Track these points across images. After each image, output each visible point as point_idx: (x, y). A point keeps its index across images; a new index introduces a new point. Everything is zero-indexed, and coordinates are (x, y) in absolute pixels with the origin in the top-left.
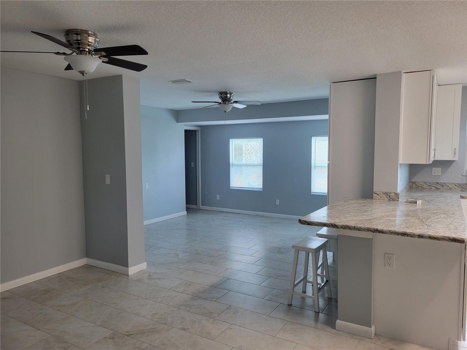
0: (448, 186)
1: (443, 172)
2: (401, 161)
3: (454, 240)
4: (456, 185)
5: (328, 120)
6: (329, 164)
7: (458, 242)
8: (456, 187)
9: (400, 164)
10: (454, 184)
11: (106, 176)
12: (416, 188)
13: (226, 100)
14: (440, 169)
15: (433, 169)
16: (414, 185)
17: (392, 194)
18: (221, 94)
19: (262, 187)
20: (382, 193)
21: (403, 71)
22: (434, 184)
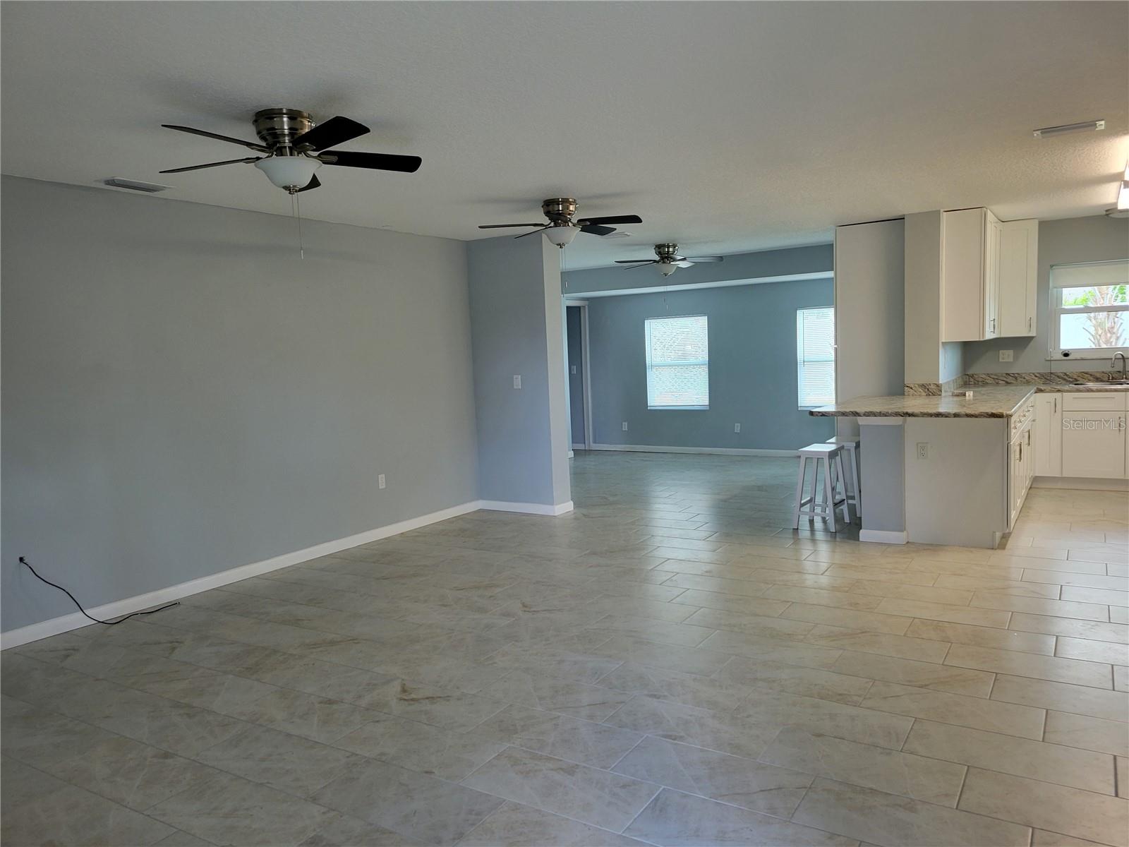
0: (1024, 378)
1: (1016, 358)
2: (943, 339)
3: (993, 415)
4: (1036, 376)
5: (833, 278)
6: (836, 349)
7: (997, 417)
8: (1036, 378)
9: (943, 343)
10: (1033, 374)
11: (515, 377)
12: (975, 384)
13: (667, 258)
14: (1011, 352)
15: (1001, 352)
16: (972, 380)
17: (932, 387)
18: (659, 248)
19: (707, 403)
20: (917, 386)
21: (942, 210)
22: (1002, 376)
